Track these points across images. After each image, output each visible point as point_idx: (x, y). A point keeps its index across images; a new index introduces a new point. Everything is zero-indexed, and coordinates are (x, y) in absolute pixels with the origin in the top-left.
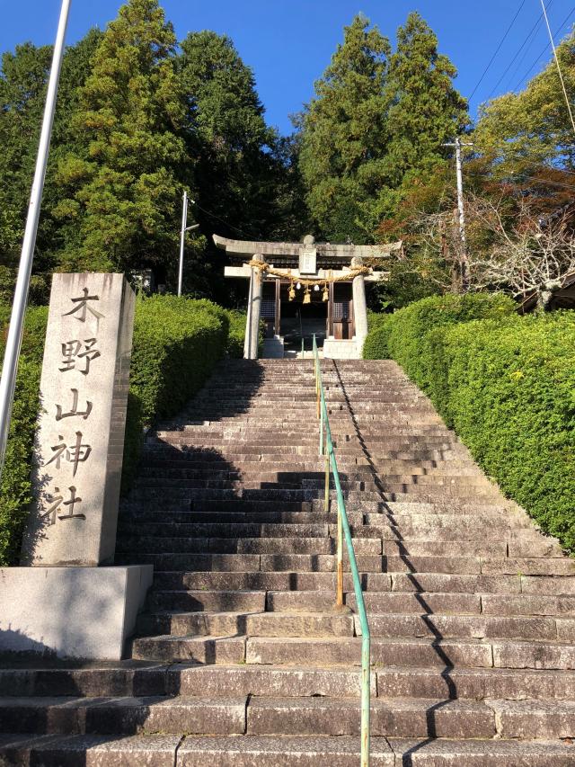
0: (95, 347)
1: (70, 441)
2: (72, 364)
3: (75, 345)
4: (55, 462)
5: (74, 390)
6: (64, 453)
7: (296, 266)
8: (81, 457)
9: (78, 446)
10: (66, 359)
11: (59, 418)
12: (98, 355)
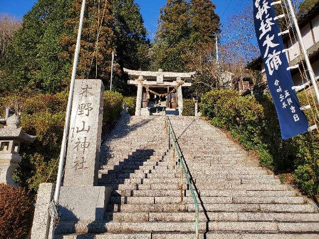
0: (91, 106)
1: (82, 141)
2: (82, 112)
3: (84, 105)
4: (76, 148)
5: (83, 122)
6: (80, 145)
7: (155, 80)
8: (86, 146)
9: (85, 142)
10: (80, 110)
11: (77, 132)
12: (92, 109)
